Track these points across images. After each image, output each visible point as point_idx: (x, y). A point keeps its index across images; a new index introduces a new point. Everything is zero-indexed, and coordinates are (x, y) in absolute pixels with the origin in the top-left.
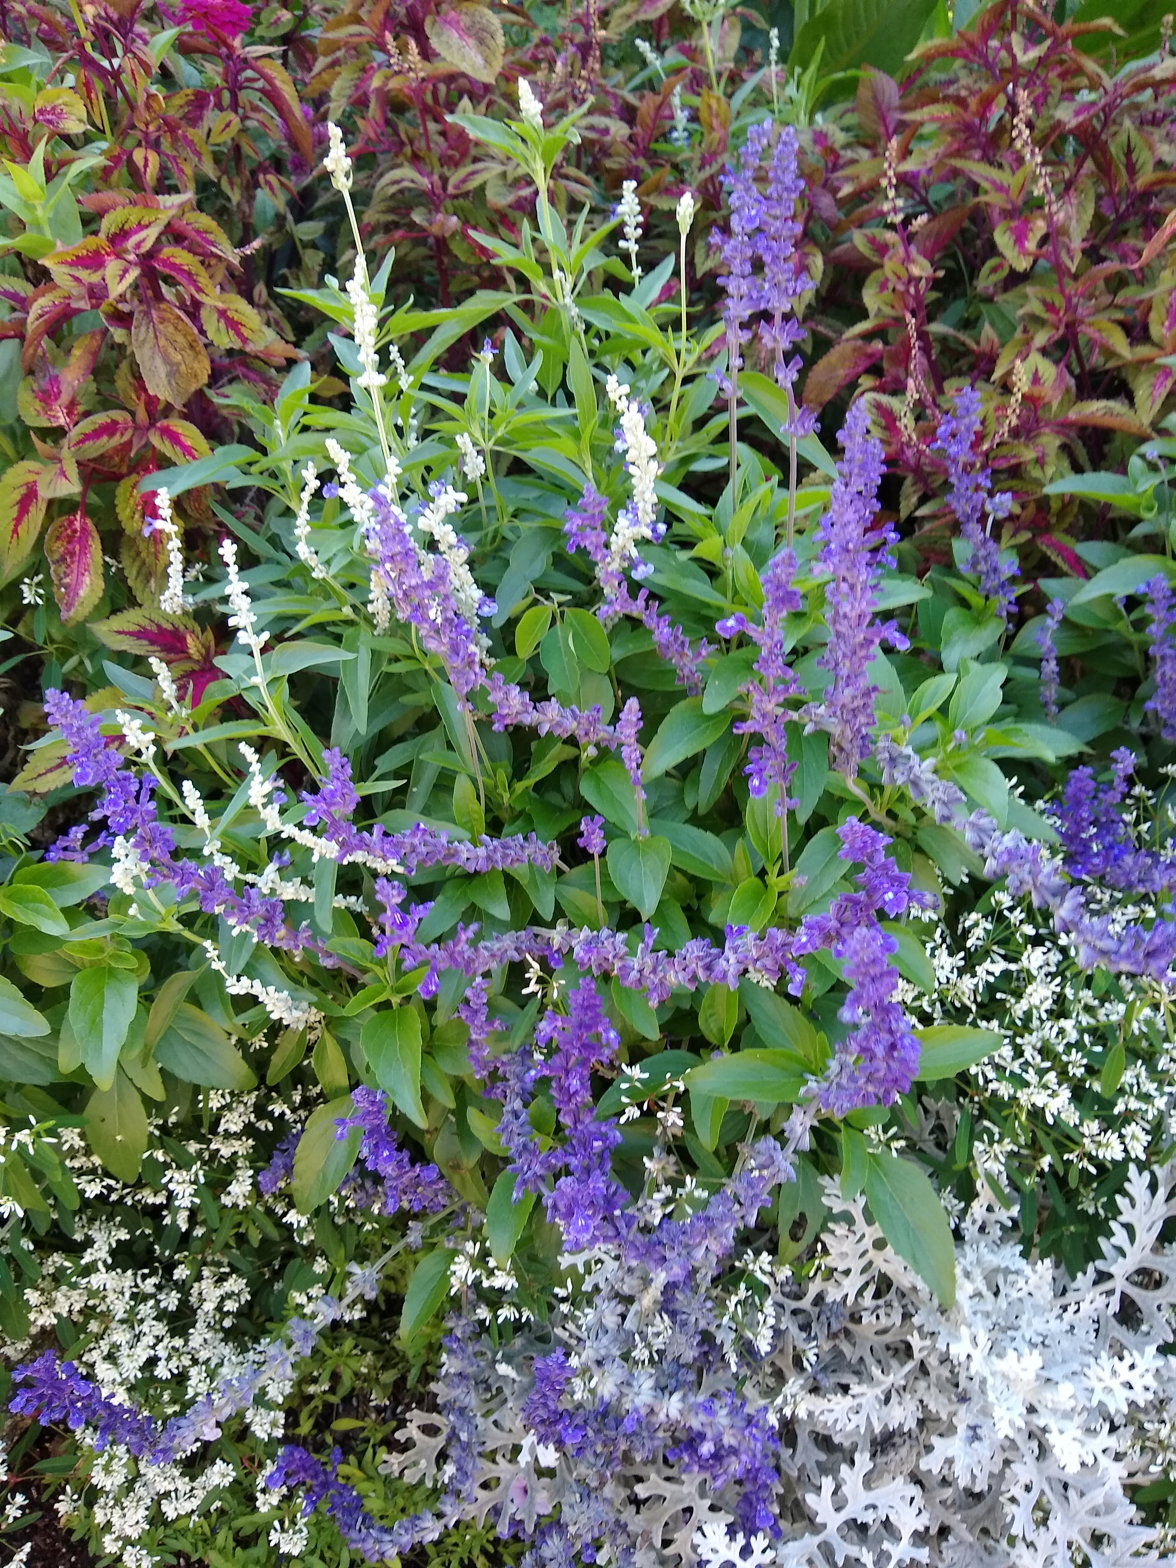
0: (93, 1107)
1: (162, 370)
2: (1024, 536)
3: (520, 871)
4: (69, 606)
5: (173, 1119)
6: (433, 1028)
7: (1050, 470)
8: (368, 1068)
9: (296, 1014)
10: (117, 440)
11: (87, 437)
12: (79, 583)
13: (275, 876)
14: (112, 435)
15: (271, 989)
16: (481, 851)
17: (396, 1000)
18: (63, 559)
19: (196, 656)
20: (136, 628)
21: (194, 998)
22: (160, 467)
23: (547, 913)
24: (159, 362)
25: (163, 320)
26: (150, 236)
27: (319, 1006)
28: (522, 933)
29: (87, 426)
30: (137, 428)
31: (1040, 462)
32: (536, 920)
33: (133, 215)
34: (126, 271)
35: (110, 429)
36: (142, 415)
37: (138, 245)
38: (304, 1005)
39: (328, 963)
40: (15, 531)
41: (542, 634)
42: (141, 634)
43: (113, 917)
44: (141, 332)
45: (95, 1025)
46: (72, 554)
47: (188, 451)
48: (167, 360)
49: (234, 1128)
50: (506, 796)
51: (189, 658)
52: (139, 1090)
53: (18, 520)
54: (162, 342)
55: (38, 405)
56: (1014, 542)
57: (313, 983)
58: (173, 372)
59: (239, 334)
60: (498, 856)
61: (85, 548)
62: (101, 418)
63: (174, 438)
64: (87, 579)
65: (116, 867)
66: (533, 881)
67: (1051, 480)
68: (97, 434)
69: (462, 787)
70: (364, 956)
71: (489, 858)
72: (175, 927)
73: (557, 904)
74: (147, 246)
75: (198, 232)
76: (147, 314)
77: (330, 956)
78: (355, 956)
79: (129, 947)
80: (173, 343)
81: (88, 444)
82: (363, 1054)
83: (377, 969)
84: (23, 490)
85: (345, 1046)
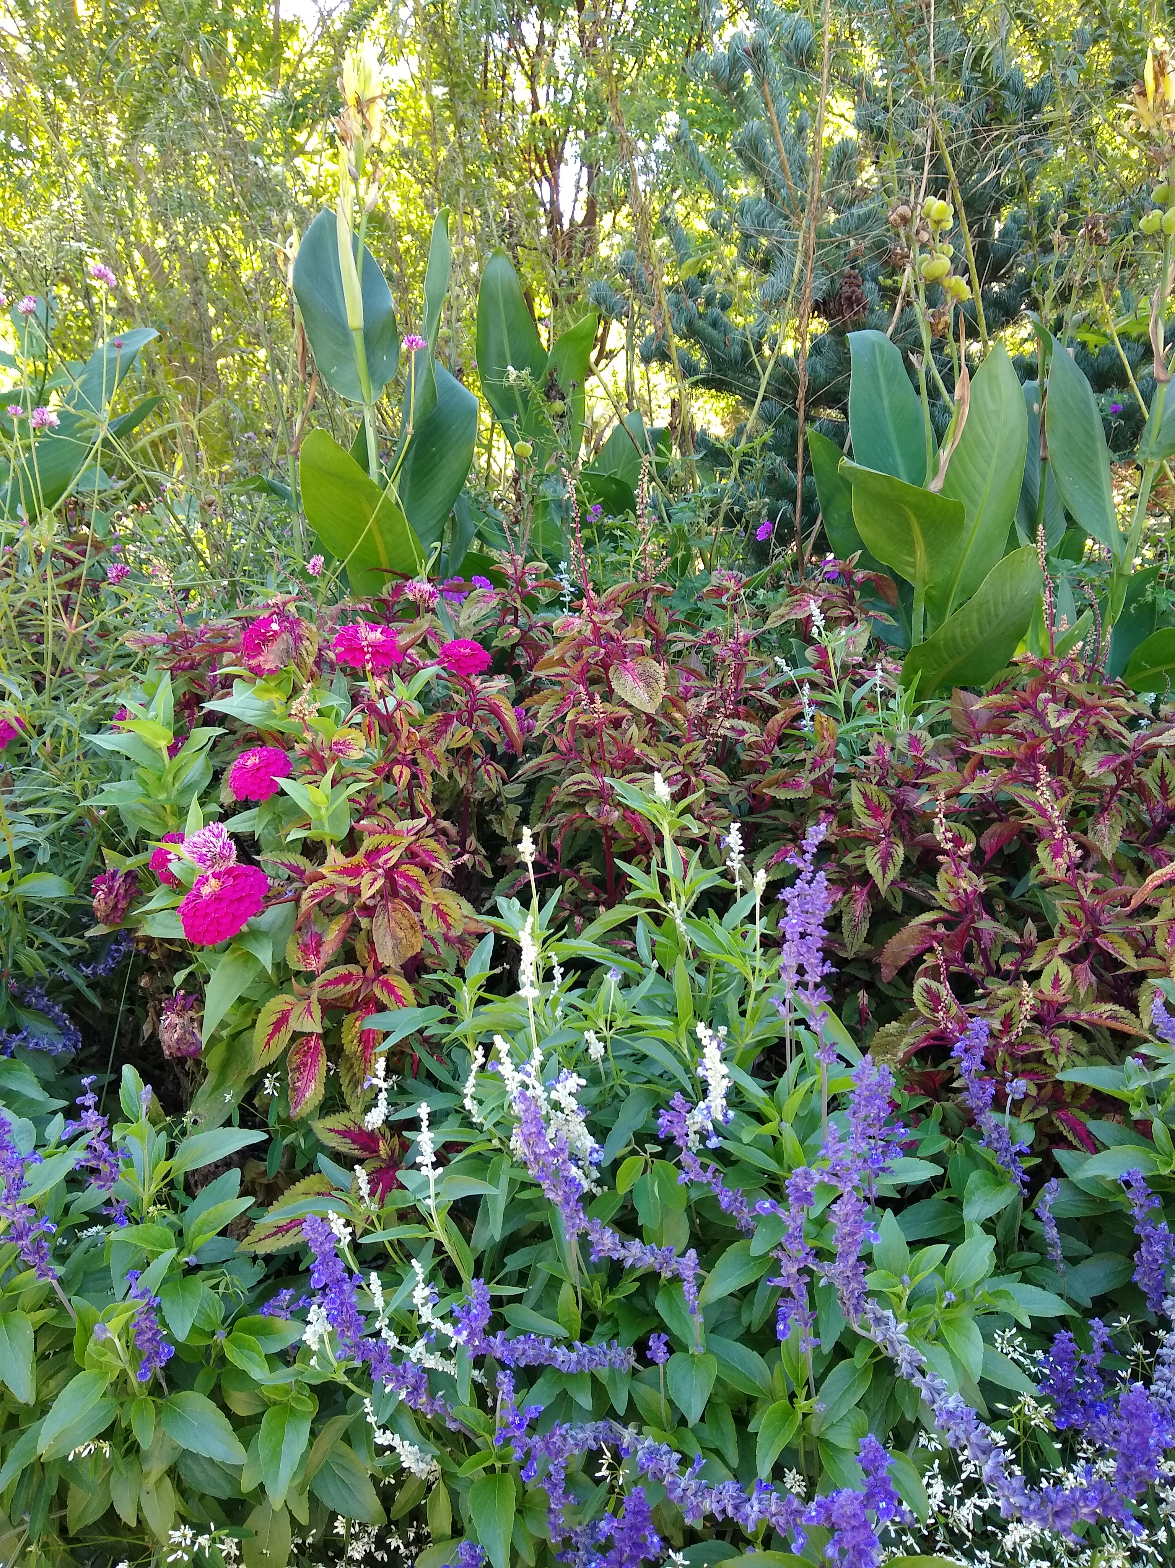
0: (254, 1521)
1: (390, 943)
2: (1042, 1112)
3: (603, 1373)
4: (297, 1104)
5: (310, 1540)
6: (525, 1492)
7: (1063, 1060)
8: (470, 1519)
9: (422, 1466)
10: (351, 988)
11: (330, 983)
12: (306, 1088)
13: (422, 1349)
14: (347, 983)
15: (407, 1443)
16: (574, 1356)
17: (498, 1465)
18: (298, 1068)
19: (384, 1157)
20: (343, 1128)
21: (347, 1438)
22: (379, 1011)
23: (621, 1408)
24: (388, 938)
25: (395, 910)
26: (395, 855)
27: (439, 1460)
28: (601, 1424)
29: (330, 974)
30: (365, 979)
31: (1055, 1052)
32: (612, 1413)
33: (384, 840)
34: (375, 880)
35: (346, 979)
36: (370, 971)
37: (386, 862)
38: (429, 1457)
39: (453, 1427)
40: (268, 1043)
41: (636, 1178)
42: (345, 1134)
43: (298, 1366)
44: (380, 920)
45: (276, 1455)
46: (305, 1065)
47: (399, 999)
48: (394, 937)
49: (357, 1556)
50: (600, 1302)
51: (379, 1156)
52: (290, 1512)
53: (271, 1036)
54: (392, 924)
55: (300, 954)
56: (1031, 1117)
57: (437, 1437)
58: (397, 943)
59: (445, 921)
60: (586, 1362)
61: (315, 1062)
62: (342, 970)
63: (390, 989)
64: (313, 1085)
65: (309, 1329)
66: (612, 1378)
67: (1063, 1069)
68: (337, 981)
69: (566, 1294)
70: (479, 1424)
71: (579, 1362)
72: (341, 1378)
73: (630, 1399)
74: (392, 863)
75: (426, 851)
76: (385, 906)
77: (455, 1420)
78: (472, 1424)
79: (307, 1392)
80: (399, 924)
81: (330, 988)
82: (468, 1507)
83: (487, 1436)
84: (279, 1015)
85: (454, 1497)
